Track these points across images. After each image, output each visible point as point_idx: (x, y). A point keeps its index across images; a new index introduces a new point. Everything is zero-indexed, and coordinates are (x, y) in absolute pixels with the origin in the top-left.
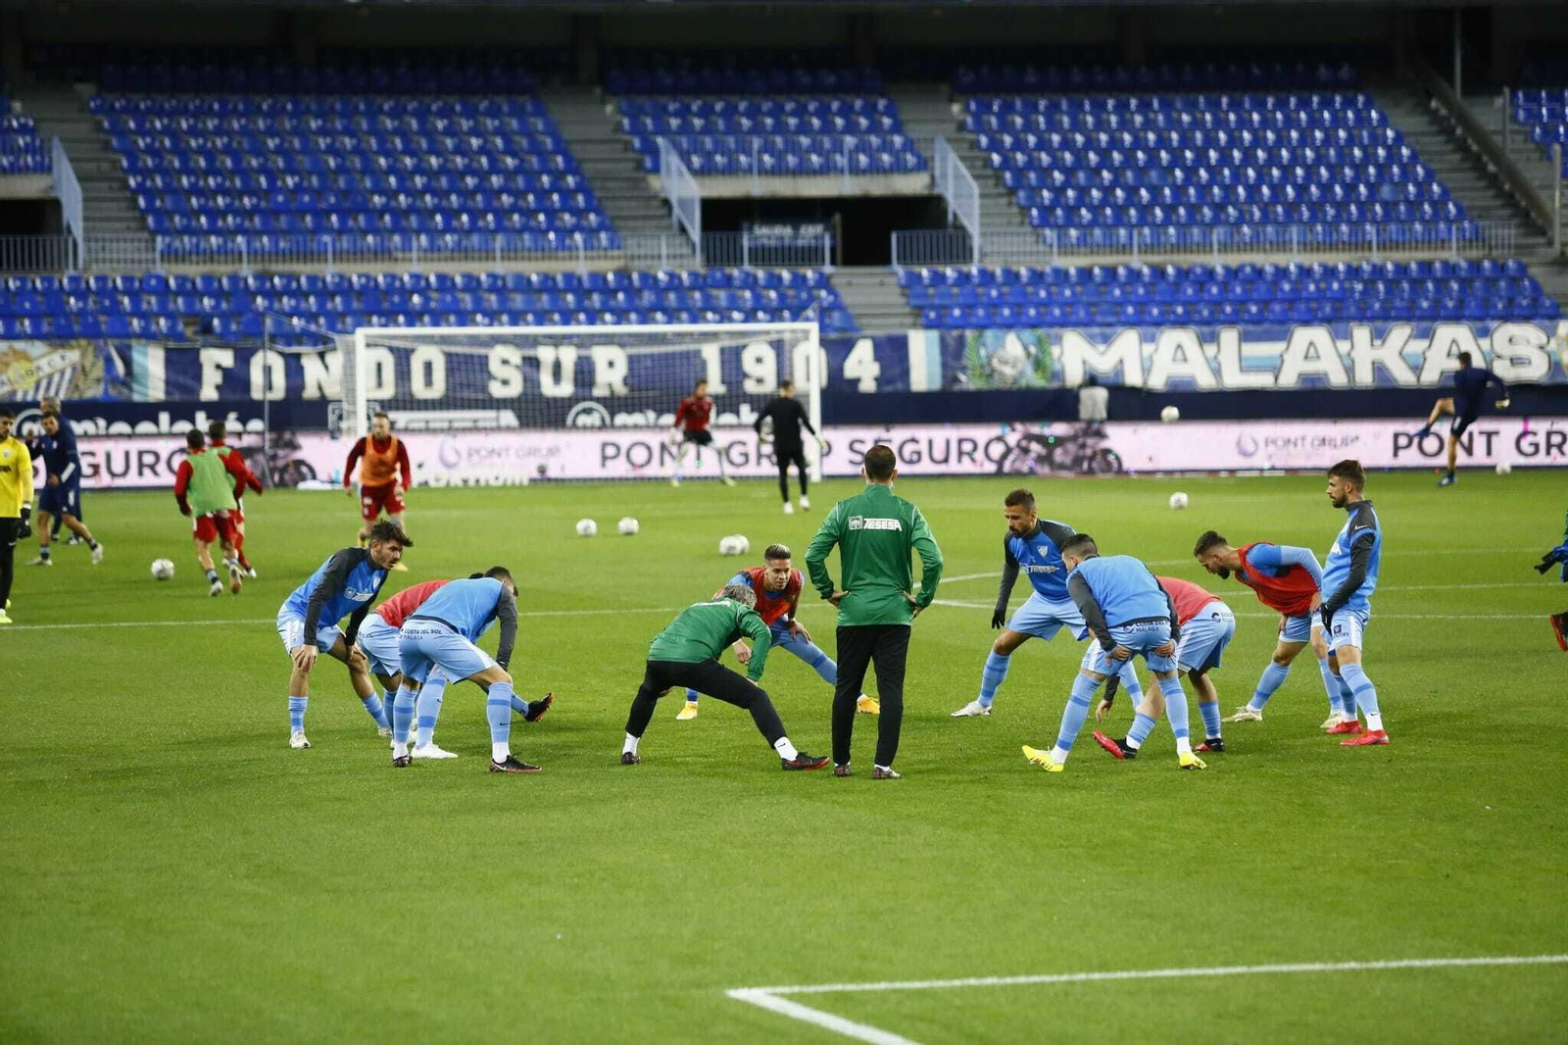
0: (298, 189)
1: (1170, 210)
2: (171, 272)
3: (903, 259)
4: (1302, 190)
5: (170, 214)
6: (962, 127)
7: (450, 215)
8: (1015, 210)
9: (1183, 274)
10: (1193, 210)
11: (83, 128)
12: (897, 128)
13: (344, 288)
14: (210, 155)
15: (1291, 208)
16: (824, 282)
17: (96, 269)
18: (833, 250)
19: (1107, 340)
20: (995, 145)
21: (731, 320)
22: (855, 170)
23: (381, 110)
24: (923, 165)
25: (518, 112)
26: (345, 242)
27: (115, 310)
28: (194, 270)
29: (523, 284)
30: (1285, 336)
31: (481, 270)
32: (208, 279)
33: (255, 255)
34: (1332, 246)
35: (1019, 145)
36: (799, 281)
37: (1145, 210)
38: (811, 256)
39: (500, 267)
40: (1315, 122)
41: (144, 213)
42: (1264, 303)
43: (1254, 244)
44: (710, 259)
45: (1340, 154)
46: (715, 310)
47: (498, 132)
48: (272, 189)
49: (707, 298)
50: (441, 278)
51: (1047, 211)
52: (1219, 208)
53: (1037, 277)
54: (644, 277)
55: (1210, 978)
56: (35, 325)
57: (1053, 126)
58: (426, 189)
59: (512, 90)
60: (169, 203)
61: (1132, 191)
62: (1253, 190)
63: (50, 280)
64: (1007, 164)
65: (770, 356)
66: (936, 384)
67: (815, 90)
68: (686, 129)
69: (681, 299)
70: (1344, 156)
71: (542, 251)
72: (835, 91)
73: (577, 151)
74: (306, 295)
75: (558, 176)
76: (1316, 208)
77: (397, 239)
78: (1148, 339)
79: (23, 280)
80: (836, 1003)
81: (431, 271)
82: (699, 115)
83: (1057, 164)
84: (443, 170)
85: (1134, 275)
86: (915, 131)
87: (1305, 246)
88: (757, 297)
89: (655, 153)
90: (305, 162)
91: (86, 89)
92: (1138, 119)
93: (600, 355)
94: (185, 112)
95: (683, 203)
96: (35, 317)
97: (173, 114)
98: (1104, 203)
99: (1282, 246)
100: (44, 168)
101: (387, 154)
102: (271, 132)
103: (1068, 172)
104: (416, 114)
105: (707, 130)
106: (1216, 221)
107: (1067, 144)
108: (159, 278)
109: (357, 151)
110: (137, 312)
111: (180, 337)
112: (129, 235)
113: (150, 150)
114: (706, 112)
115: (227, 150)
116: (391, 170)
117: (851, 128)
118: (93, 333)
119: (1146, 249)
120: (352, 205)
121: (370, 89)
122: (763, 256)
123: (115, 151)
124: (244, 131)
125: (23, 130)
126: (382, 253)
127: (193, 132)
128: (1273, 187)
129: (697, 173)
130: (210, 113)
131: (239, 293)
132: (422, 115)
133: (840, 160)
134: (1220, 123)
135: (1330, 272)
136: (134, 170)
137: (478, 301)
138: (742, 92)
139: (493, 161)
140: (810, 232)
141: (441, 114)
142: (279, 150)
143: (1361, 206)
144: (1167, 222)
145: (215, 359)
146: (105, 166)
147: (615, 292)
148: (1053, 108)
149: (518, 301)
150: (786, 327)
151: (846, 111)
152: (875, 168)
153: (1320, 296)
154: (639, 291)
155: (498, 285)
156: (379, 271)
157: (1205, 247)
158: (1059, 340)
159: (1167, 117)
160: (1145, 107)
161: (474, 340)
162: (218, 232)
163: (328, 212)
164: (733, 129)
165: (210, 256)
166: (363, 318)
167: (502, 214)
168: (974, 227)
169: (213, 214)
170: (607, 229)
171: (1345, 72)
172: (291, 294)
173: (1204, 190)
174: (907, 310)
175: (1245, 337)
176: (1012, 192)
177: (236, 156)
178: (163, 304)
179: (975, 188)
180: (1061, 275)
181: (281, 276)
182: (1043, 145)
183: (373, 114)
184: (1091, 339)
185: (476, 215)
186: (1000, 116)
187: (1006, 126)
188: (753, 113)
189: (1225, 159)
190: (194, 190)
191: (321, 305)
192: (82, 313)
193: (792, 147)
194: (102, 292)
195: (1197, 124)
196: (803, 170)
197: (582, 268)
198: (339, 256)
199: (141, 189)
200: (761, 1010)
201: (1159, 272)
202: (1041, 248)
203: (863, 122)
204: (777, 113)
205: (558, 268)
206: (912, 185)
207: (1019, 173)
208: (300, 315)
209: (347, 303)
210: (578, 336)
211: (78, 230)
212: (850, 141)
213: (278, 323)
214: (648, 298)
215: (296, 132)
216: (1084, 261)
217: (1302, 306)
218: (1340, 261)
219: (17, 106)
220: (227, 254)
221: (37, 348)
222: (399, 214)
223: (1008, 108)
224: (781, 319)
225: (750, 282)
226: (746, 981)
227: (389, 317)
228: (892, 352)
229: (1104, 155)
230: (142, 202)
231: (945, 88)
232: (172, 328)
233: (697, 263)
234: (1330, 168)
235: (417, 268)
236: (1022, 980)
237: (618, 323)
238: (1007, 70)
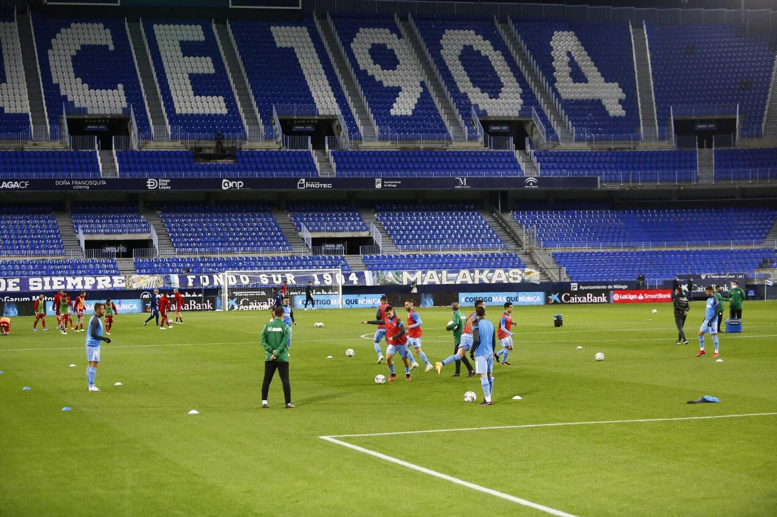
0: (211, 236)
1: (429, 240)
2: (179, 257)
3: (363, 253)
4: (462, 235)
5: (179, 243)
6: (377, 220)
7: (249, 242)
8: (390, 240)
9: (433, 256)
10: (435, 240)
11: (158, 222)
12: (361, 220)
13: (222, 261)
14: (189, 228)
15: (459, 240)
16: (343, 259)
17: (161, 257)
18: (345, 250)
19: (414, 273)
20: (386, 224)
21: (319, 268)
22: (350, 231)
23: (232, 216)
24: (367, 229)
25: (266, 217)
26: (223, 249)
27: (165, 267)
28: (185, 257)
29: (267, 260)
30: (458, 272)
31: (256, 256)
32: (188, 259)
33: (200, 253)
34: (470, 250)
35: (391, 224)
36: (336, 258)
37: (423, 240)
38: (340, 252)
39: (261, 255)
40: (465, 219)
41: (174, 242)
42: (453, 264)
43: (450, 249)
44: (314, 252)
45: (471, 227)
46: (315, 266)
47: (261, 221)
48: (204, 236)
49: (313, 263)
50: (247, 258)
51: (399, 240)
52: (442, 240)
53: (396, 257)
54: (297, 257)
55: (441, 432)
56: (146, 271)
57: (400, 219)
58: (243, 236)
59: (264, 211)
60: (179, 240)
61: (420, 236)
62: (450, 235)
63: (150, 259)
64: (388, 229)
65: (330, 276)
66: (372, 284)
67: (340, 211)
68: (308, 221)
69: (307, 263)
70: (472, 228)
71: (270, 251)
72: (345, 211)
73: (281, 226)
74: (213, 263)
75: (276, 232)
76: (465, 240)
77: (235, 248)
78: (424, 273)
79: (143, 259)
80: (347, 440)
81: (244, 256)
82: (311, 217)
83: (401, 229)
84: (247, 231)
85: (421, 257)
86: (366, 221)
87: (463, 249)
88: (326, 262)
89: (300, 227)
90: (212, 229)
91: (159, 212)
92: (421, 218)
93: (287, 275)
94: (183, 217)
95: (307, 239)
96: (146, 269)
97: (180, 218)
98: (413, 239)
99: (457, 249)
100: (149, 232)
101: (233, 227)
102: (204, 222)
103: (404, 231)
104: (240, 217)
105: (313, 221)
106: (441, 244)
107: (403, 224)
108: (176, 258)
109: (225, 226)
110: (171, 267)
111: (182, 273)
112: (169, 248)
113: (174, 227)
114: (313, 216)
115: (194, 227)
116: (234, 231)
117: (349, 220)
118: (160, 273)
119: (423, 250)
120: (224, 240)
121: (229, 211)
122: (327, 252)
123: (166, 227)
124: (198, 222)
125: (144, 222)
126: (231, 252)
127: (185, 222)
128: (455, 235)
129: (310, 231)
130: (189, 218)
131: (196, 262)
132: (242, 217)
133: (347, 228)
134: (442, 219)
135: (469, 256)
136: (170, 232)
137: (256, 264)
138: (322, 211)
139: (259, 229)
140: (339, 246)
141: (246, 217)
142: (206, 227)
143: (477, 239)
144: (429, 244)
145: (190, 278)
146: (163, 231)
147: (290, 261)
148: (400, 215)
149: (266, 264)
150: (333, 270)
151: (348, 216)
152: (355, 230)
153: (467, 262)
154: (296, 261)
155: (261, 260)
156: (231, 256)
157: (438, 250)
158: (402, 273)
159: (428, 217)
160: (423, 215)
161: (254, 274)
162: (191, 247)
163: (218, 242)
164: (320, 220)
165: (189, 253)
166: (227, 268)
167: (261, 242)
168: (380, 245)
169: (190, 243)
170: (288, 246)
171: (472, 207)
172: (209, 262)
173: (438, 235)
174: (364, 266)
175: (449, 272)
176: (390, 236)
177: (195, 228)
178: (177, 265)
179: (381, 235)
180: (402, 256)
181: (207, 258)
182: (397, 224)
183: (229, 217)
184: (410, 273)
185: (255, 242)
186: (386, 217)
187: (388, 220)
188: (325, 216)
189: (443, 228)
190: (185, 237)
191: (217, 265)
192: (157, 268)
193: (335, 225)
194: (162, 262)
195: (435, 219)
196: (337, 231)
197: (282, 255)
198: (221, 253)
199: (172, 237)
200: (328, 441)
201: (427, 256)
202: (397, 250)
203: (353, 219)
204: (331, 216)
205: (276, 255)
206: (365, 234)
207: (392, 231)
208: (211, 268)
209: (223, 264)
210: (281, 272)
211: (157, 247)
212: (349, 223)
213: (206, 270)
214: (298, 263)
215: (210, 222)
216: (408, 253)
217: (462, 264)
218: (471, 253)
219: (142, 217)
220: (193, 252)
221: (147, 276)
222: (236, 242)
223: (389, 215)
224: (332, 268)
225: (324, 259)
226: (323, 435)
227: (233, 268)
228: (360, 275)
229: (413, 226)
230: (172, 240)
231: (373, 210)
232: (180, 271)
233: (311, 254)
234: (469, 230)
235: (240, 255)
236: (394, 433)
237: (291, 269)
238: (388, 206)
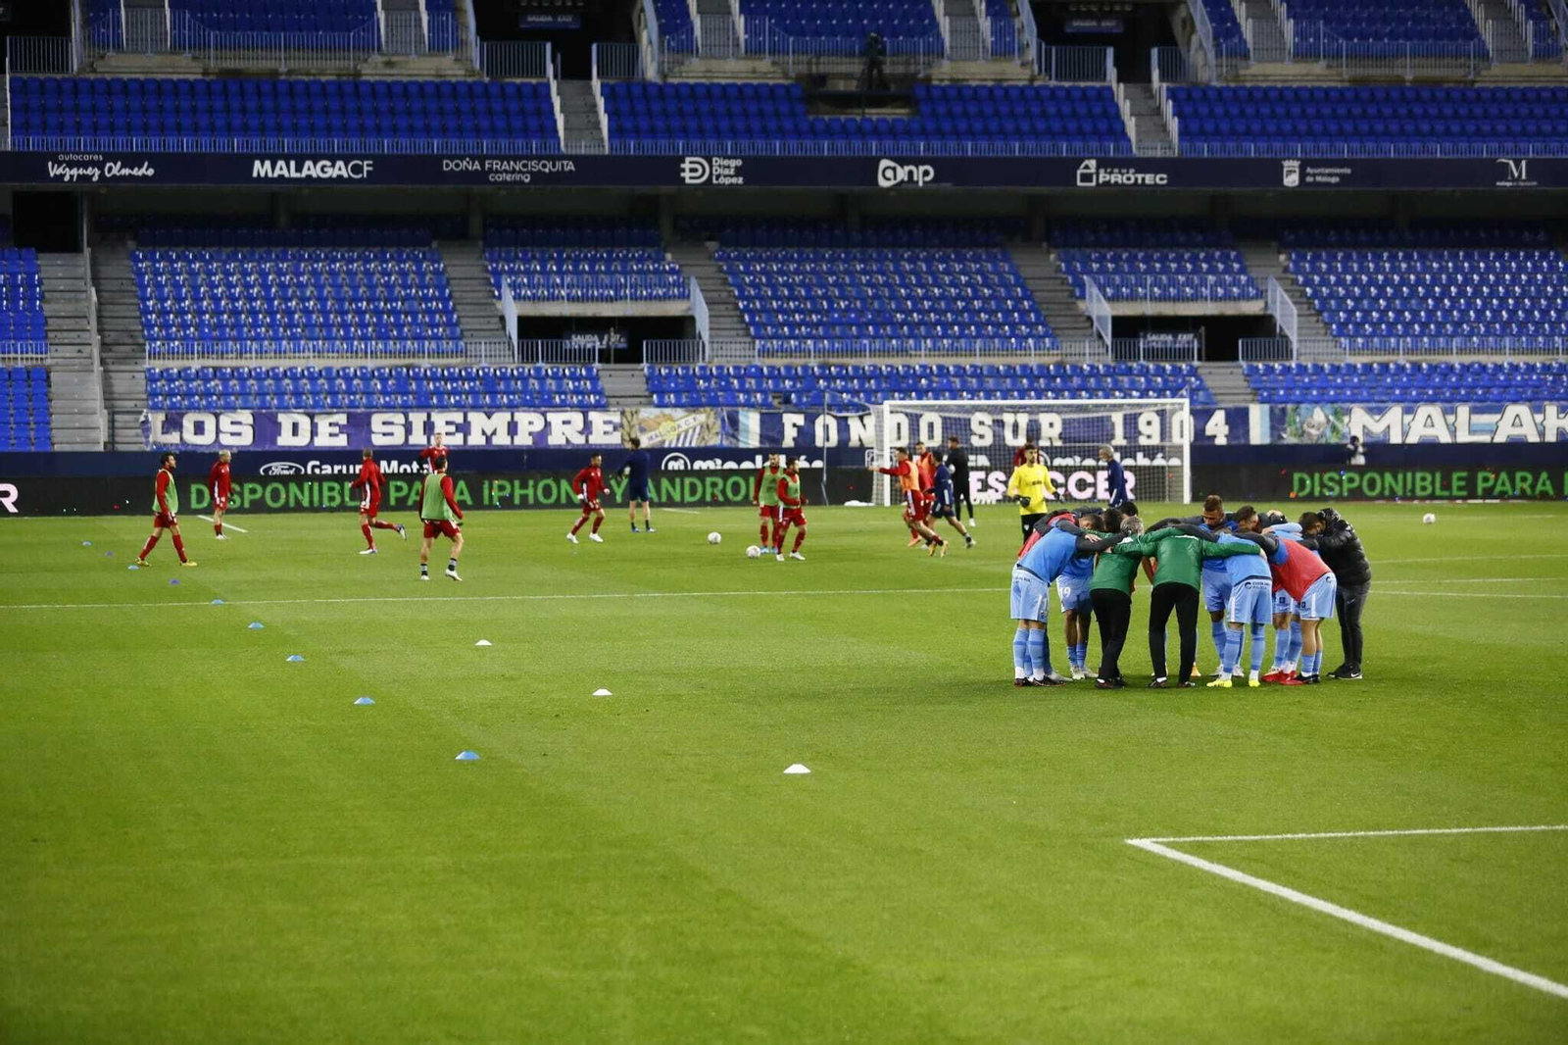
0: (848, 309)
1: (1424, 325)
2: (765, 363)
3: (1246, 357)
4: (1512, 313)
5: (765, 325)
6: (1286, 270)
7: (947, 326)
8: (1321, 325)
9: (1433, 368)
10: (1440, 325)
11: (710, 270)
12: (1242, 271)
13: (876, 373)
14: (790, 287)
15: (1506, 325)
16: (1193, 372)
17: (717, 361)
18: (1199, 351)
19: (1381, 411)
20: (1308, 282)
21: (1131, 397)
22: (1215, 298)
23: (902, 256)
24: (1260, 294)
25: (992, 259)
26: (878, 344)
27: (728, 388)
28: (779, 362)
29: (994, 372)
30: (1500, 410)
31: (966, 362)
32: (788, 368)
33: (819, 352)
34: (1532, 351)
35: (1324, 282)
36: (1177, 371)
37: (1408, 325)
38: (1184, 354)
39: (979, 361)
40: (1521, 269)
41: (748, 325)
42: (1487, 388)
43: (1479, 350)
44: (1118, 355)
45: (1538, 291)
46: (1120, 390)
47: (979, 272)
48: (831, 309)
49: (1115, 382)
50: (940, 367)
51: (1342, 326)
52: (1457, 325)
53: (1336, 370)
54: (1074, 367)
55: (1448, 835)
56: (678, 398)
57: (1347, 270)
58: (932, 309)
59: (988, 244)
60: (764, 318)
61: (1399, 313)
62: (1480, 313)
63: (687, 369)
64: (1316, 294)
65: (1156, 420)
66: (1267, 441)
67: (1188, 246)
68: (1103, 270)
69: (1098, 382)
70: (1541, 292)
71: (1007, 351)
72: (1202, 246)
73: (1031, 285)
74: (852, 379)
75: (1018, 301)
76: (1522, 325)
77: (911, 342)
78: (1408, 411)
79: (670, 369)
80: (1197, 849)
81: (933, 362)
82: (1112, 261)
83: (1349, 295)
84: (942, 297)
85: (1401, 369)
86: (1254, 273)
87: (1514, 351)
88: (1149, 381)
89: (1082, 286)
90: (852, 291)
91: (712, 245)
92: (1404, 266)
93: (1044, 419)
94: (776, 259)
95: (1099, 318)
96: (678, 392)
97: (767, 260)
98: (1381, 321)
99: (1499, 350)
100: (684, 296)
101: (906, 287)
102: (831, 273)
103: (1357, 300)
104: (925, 260)
105: (1116, 271)
106: (1454, 334)
107: (1356, 282)
108: (756, 367)
109: (886, 284)
110: (742, 390)
111: (770, 406)
112: (739, 339)
113: (753, 284)
114: (1116, 259)
115: (802, 284)
116: (908, 297)
117: (1212, 270)
118: (714, 404)
119: (1407, 352)
120: (883, 320)
121: (895, 244)
122: (1152, 354)
123: (731, 285)
124: (813, 272)
125: (672, 272)
126: (902, 351)
127: (781, 272)
128: (1493, 311)
129: (1109, 299)
130: (792, 260)
131: (808, 378)
132: (929, 261)
133: (1205, 292)
134: (1458, 269)
135: (1531, 368)
136: (742, 297)
137: (964, 382)
138: (1140, 245)
139: (975, 291)
140: (1185, 338)
141: (942, 260)
142: (836, 284)
143: (1551, 324)
144: (1422, 334)
145: (792, 421)
146: (724, 295)
147: (1054, 378)
148: (1347, 258)
149: (991, 383)
150: (1168, 402)
151: (1209, 259)
152: (1228, 297)
153: (1524, 384)
154: (1071, 377)
155: (977, 372)
156: (899, 363)
157: (1448, 351)
158: (1349, 412)
159: (1423, 264)
160: (1408, 258)
161: (961, 409)
162: (795, 338)
163: (867, 325)
164: (1134, 270)
165: (790, 353)
166: (888, 394)
167: (980, 326)
168: (1294, 338)
169: (792, 326)
170: (1049, 336)
171: (1541, 237)
172: (842, 378)
173: (1447, 313)
174: (1249, 391)
175: (1474, 411)
176: (1319, 313)
177: (808, 287)
178: (759, 384)
179: (1294, 310)
180: (1352, 368)
181: (836, 366)
182: (1340, 282)
183: (897, 260)
184: (1370, 411)
185: (963, 326)
186: (1312, 262)
187: (1315, 270)
188: (1147, 260)
189: (1462, 293)
190: (780, 310)
191: (862, 385)
192: (707, 390)
193: (1173, 283)
194: (720, 377)
195: (1443, 269)
196: (1180, 298)
197: (1033, 361)
198: (873, 353)
199: (746, 310)
200: (1148, 852)
201: (1417, 367)
202: (1338, 350)
203: (1221, 266)
204: (1163, 260)
205: (1017, 361)
206: (1252, 308)
207: (1324, 301)
208: (847, 392)
209: (878, 384)
210: (1030, 406)
211: (706, 337)
212: (1211, 278)
213: (833, 397)
214: (1076, 381)
215: (846, 272)
216: (1366, 359)
217: (1512, 391)
218: (1537, 360)
219: (669, 256)
220: (801, 351)
221: (679, 413)
222: (913, 326)
223: (1317, 258)
224: (1165, 396)
225: (1145, 372)
226: (1138, 834)
227: (906, 393)
228: (1238, 419)
229: (1381, 289)
230: (747, 318)
231: (1274, 244)
232: (765, 400)
233: (1109, 359)
234: (1531, 299)
235: (924, 361)
236: (1323, 835)
237: (1056, 398)
238: (1317, 232)
